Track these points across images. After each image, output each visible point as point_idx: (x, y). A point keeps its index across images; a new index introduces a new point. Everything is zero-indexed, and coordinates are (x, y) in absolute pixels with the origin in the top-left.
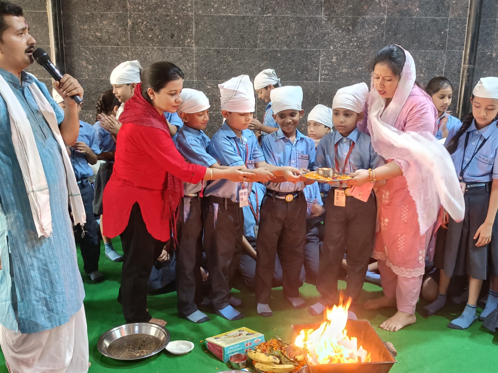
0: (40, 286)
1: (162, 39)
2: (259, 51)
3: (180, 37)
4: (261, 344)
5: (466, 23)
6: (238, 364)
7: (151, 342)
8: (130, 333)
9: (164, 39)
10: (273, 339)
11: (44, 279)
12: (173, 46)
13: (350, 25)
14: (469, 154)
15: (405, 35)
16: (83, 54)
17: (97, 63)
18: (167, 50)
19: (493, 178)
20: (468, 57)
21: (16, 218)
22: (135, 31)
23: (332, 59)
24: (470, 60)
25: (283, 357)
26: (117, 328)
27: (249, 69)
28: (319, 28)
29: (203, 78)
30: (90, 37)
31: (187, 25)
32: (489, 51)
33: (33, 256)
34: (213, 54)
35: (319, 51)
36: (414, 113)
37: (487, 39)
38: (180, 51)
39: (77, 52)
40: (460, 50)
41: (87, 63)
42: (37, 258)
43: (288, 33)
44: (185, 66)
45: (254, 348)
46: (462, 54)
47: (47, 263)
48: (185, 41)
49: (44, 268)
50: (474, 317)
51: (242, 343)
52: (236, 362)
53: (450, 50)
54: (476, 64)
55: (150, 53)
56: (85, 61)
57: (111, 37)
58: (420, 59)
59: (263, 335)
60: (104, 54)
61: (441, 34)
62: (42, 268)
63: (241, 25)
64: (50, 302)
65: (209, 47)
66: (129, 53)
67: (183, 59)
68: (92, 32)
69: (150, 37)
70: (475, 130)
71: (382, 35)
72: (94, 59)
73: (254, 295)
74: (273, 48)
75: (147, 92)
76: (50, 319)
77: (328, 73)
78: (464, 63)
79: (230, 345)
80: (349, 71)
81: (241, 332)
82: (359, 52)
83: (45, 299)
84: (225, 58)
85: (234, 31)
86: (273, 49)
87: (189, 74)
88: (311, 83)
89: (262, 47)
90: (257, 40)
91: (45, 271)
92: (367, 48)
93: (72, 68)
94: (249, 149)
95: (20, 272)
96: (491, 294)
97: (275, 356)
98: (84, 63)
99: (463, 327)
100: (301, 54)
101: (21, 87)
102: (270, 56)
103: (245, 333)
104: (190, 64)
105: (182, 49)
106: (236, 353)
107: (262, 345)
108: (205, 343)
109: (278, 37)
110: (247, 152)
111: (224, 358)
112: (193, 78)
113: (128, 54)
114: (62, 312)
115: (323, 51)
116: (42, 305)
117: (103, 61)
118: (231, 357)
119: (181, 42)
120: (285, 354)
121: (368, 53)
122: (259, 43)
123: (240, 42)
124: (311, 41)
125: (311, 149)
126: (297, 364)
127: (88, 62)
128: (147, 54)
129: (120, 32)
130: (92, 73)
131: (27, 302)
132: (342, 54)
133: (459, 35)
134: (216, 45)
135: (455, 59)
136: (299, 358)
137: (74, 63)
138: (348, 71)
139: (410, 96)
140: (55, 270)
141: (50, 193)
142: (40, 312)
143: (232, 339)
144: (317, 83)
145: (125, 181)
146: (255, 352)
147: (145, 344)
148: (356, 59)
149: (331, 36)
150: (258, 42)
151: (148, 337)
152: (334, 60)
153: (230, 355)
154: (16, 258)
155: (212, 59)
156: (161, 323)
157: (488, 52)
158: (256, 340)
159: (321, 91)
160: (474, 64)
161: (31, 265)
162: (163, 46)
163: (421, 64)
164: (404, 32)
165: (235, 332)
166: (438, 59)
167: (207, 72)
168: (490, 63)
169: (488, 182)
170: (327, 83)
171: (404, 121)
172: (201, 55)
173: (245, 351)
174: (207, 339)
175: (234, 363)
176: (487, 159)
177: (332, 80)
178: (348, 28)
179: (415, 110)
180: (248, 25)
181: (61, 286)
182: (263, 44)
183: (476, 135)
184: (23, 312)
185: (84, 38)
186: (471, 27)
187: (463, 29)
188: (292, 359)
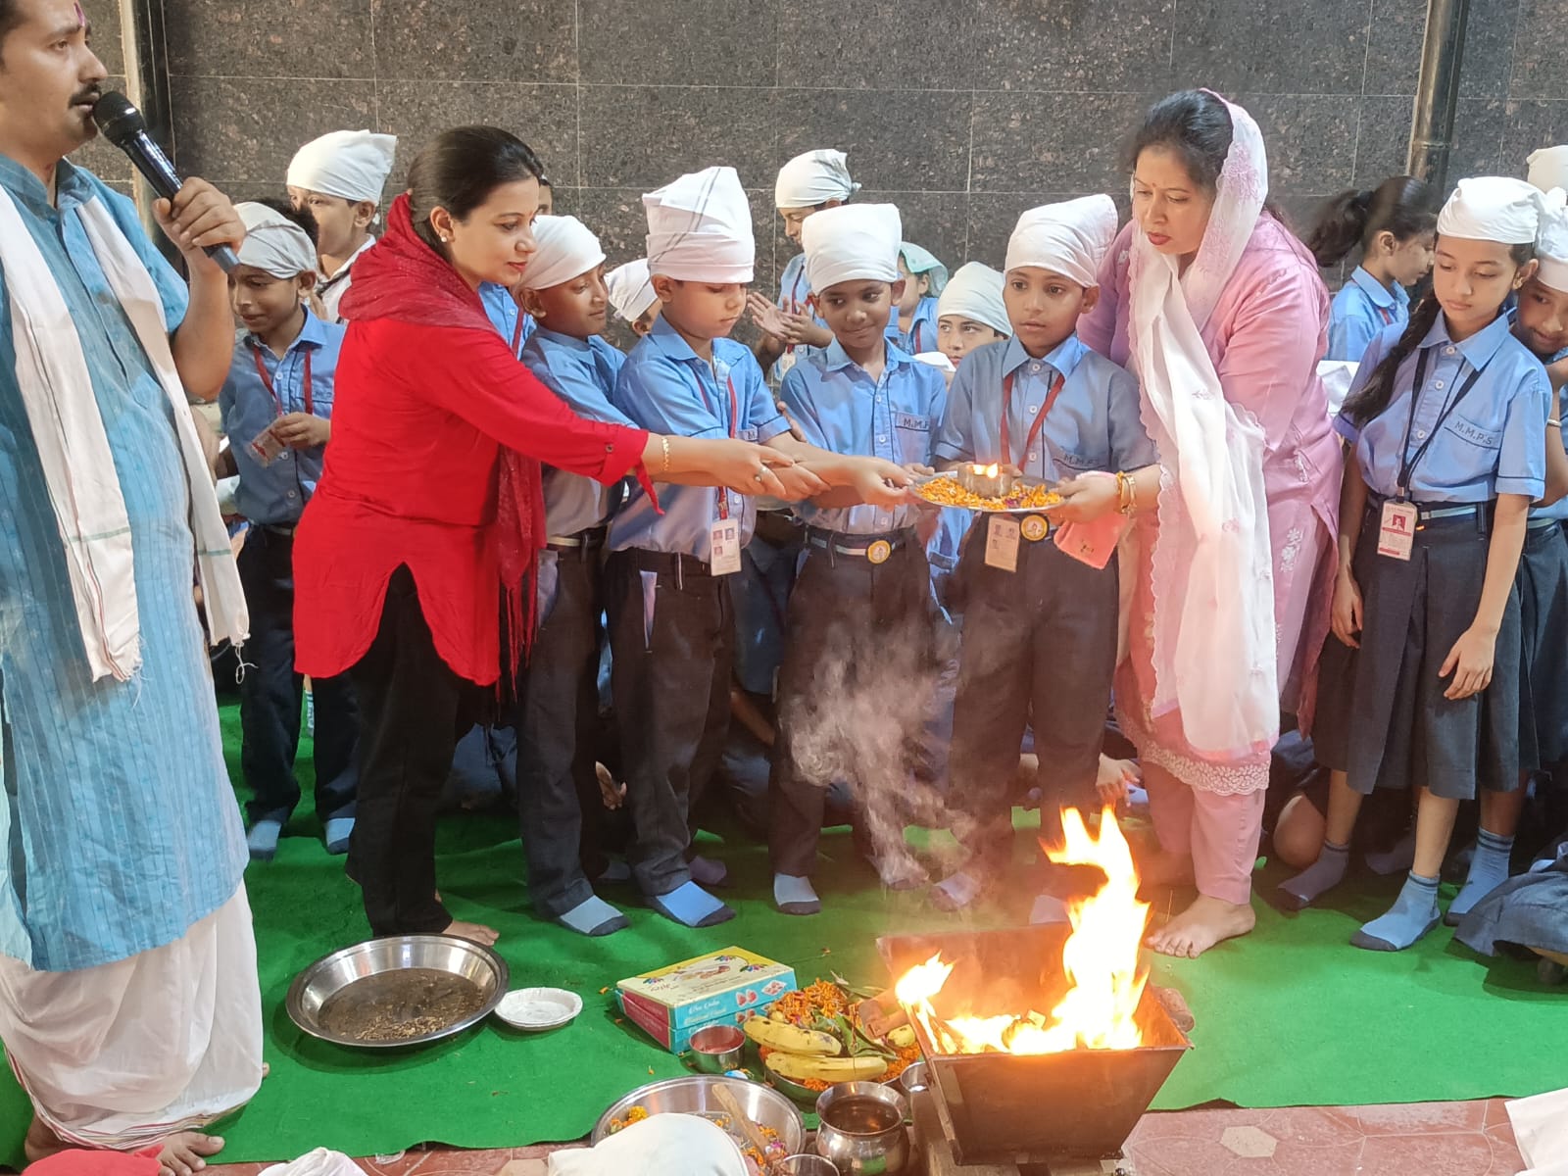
0: (96, 827)
1: (478, 56)
2: (780, 94)
3: (535, 51)
4: (785, 998)
5: (1426, 7)
6: (716, 1057)
7: (452, 993)
8: (386, 967)
9: (482, 56)
10: (822, 981)
11: (109, 806)
12: (511, 78)
13: (1065, 13)
14: (1426, 418)
15: (1235, 44)
16: (231, 101)
17: (272, 132)
18: (492, 89)
19: (1498, 489)
20: (1428, 116)
21: (29, 614)
22: (393, 30)
23: (1009, 119)
24: (1434, 124)
25: (850, 1034)
26: (345, 952)
27: (750, 151)
28: (968, 23)
29: (606, 178)
30: (250, 49)
31: (556, 11)
32: (1493, 96)
33: (77, 736)
34: (637, 103)
35: (969, 96)
36: (1255, 308)
37: (1490, 58)
38: (534, 92)
39: (210, 96)
40: (1405, 92)
41: (244, 131)
42: (91, 742)
43: (871, 38)
44: (550, 143)
45: (763, 1008)
46: (1412, 105)
47: (119, 757)
48: (548, 62)
49: (111, 774)
50: (1432, 914)
51: (726, 995)
52: (711, 1052)
53: (1376, 92)
54: (1455, 137)
55: (441, 101)
56: (237, 123)
57: (318, 47)
58: (1280, 121)
59: (792, 970)
60: (297, 104)
61: (1345, 43)
62: (104, 774)
63: (726, 13)
64: (126, 876)
65: (624, 81)
66: (373, 99)
67: (546, 119)
68: (256, 32)
69: (440, 51)
70: (1446, 343)
71: (1166, 44)
72: (264, 118)
73: (766, 849)
74: (823, 86)
75: (429, 219)
76: (123, 929)
77: (997, 165)
78: (1417, 136)
79: (691, 1001)
80: (1062, 159)
81: (723, 963)
82: (1091, 99)
83: (112, 866)
84: (676, 115)
85: (701, 33)
86: (825, 89)
87: (563, 167)
88: (941, 195)
89: (791, 80)
90: (773, 59)
91: (114, 784)
92: (1118, 85)
93: (195, 145)
94: (739, 396)
95: (37, 782)
96: (1482, 845)
97: (828, 1032)
98: (232, 131)
99: (1398, 945)
100: (913, 103)
101: (54, 212)
102: (816, 111)
103: (735, 965)
104: (565, 136)
105: (541, 87)
106: (710, 1026)
107: (788, 999)
108: (616, 995)
109: (840, 51)
110: (733, 407)
111: (673, 1039)
112: (575, 180)
113: (369, 103)
114: (162, 906)
115: (979, 96)
116: (101, 886)
117: (294, 124)
118: (694, 1038)
119: (537, 66)
120: (858, 1027)
121: (1121, 101)
122: (780, 70)
123: (722, 66)
124: (943, 64)
125: (933, 399)
126: (893, 1056)
127: (245, 127)
128: (431, 105)
129: (345, 34)
130: (259, 164)
131: (58, 874)
132: (1039, 104)
133: (1402, 46)
134: (647, 77)
135: (1389, 121)
136: (901, 1037)
137: (202, 131)
138: (1058, 157)
139: (1246, 250)
140: (145, 780)
141: (136, 545)
142: (95, 908)
143: (697, 981)
144: (961, 196)
145: (367, 500)
146: (766, 1019)
147: (434, 997)
148: (1082, 121)
149: (1005, 48)
150: (778, 65)
151: (442, 979)
152: (1013, 125)
153: (690, 1032)
154: (26, 739)
155: (633, 119)
156: (480, 934)
157: (1490, 101)
158: (769, 986)
159: (972, 223)
160: (1449, 138)
161: (71, 763)
162: (481, 76)
163: (1285, 139)
164: (1231, 38)
165: (707, 961)
166: (1337, 121)
167: (619, 160)
168: (1497, 137)
169: (1483, 503)
170: (992, 195)
171: (1226, 329)
172: (600, 108)
173: (737, 1019)
174: (621, 983)
175: (704, 1054)
176: (1483, 432)
177: (1007, 188)
178: (1059, 24)
179: (1259, 297)
180: (746, 13)
181: (160, 830)
182: (792, 72)
183: (1449, 358)
184: (42, 905)
185: (232, 52)
186: (1440, 20)
187: (1414, 29)
188: (878, 1041)
